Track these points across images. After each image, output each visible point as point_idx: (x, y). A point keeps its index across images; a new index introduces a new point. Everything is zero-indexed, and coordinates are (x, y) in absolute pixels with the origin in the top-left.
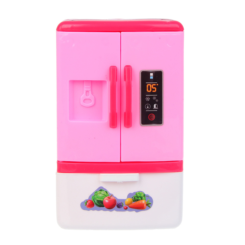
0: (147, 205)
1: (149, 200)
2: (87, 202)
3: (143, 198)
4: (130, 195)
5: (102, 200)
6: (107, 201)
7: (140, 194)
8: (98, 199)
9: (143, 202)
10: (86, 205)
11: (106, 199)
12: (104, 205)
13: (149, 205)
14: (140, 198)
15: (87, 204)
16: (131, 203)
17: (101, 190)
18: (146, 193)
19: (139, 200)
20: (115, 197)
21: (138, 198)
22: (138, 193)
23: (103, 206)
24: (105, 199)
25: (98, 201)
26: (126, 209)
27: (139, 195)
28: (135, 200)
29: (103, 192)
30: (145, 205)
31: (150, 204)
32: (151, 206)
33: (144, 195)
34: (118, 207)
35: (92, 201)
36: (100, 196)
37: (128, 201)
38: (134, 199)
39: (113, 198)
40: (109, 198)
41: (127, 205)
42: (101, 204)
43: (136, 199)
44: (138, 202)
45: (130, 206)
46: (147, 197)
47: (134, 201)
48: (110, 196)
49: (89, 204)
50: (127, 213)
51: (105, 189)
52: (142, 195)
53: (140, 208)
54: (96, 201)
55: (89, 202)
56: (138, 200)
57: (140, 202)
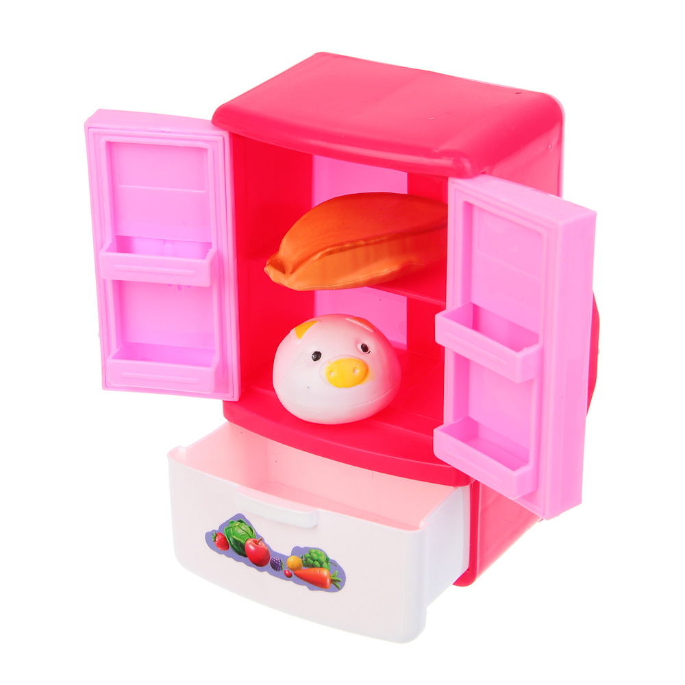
0: (333, 581)
1: (337, 572)
2: (216, 535)
3: (325, 564)
4: (296, 551)
5: (243, 542)
6: (252, 548)
7: (318, 555)
8: (235, 537)
9: (325, 573)
10: (215, 541)
11: (251, 543)
12: (247, 554)
13: (338, 584)
14: (317, 563)
15: (217, 540)
16: (298, 568)
17: (241, 521)
18: (331, 557)
19: (317, 567)
20: (266, 545)
21: (314, 561)
22: (313, 551)
23: (245, 556)
24: (248, 542)
25: (235, 540)
26: (289, 576)
27: (315, 556)
28: (307, 565)
29: (244, 527)
30: (328, 581)
31: (339, 581)
32: (342, 586)
33: (327, 560)
34: (273, 568)
35: (225, 538)
36: (239, 533)
37: (293, 561)
38: (306, 560)
39: (263, 545)
40: (255, 542)
41: (292, 569)
42: (241, 551)
43: (310, 563)
44: (312, 570)
45: (297, 572)
46: (334, 565)
47: (304, 565)
48: (258, 541)
49: (220, 540)
50: (290, 584)
51: (248, 522)
52: (323, 559)
53: (318, 583)
54: (231, 539)
55: (220, 537)
56: (313, 566)
57: (318, 571)
